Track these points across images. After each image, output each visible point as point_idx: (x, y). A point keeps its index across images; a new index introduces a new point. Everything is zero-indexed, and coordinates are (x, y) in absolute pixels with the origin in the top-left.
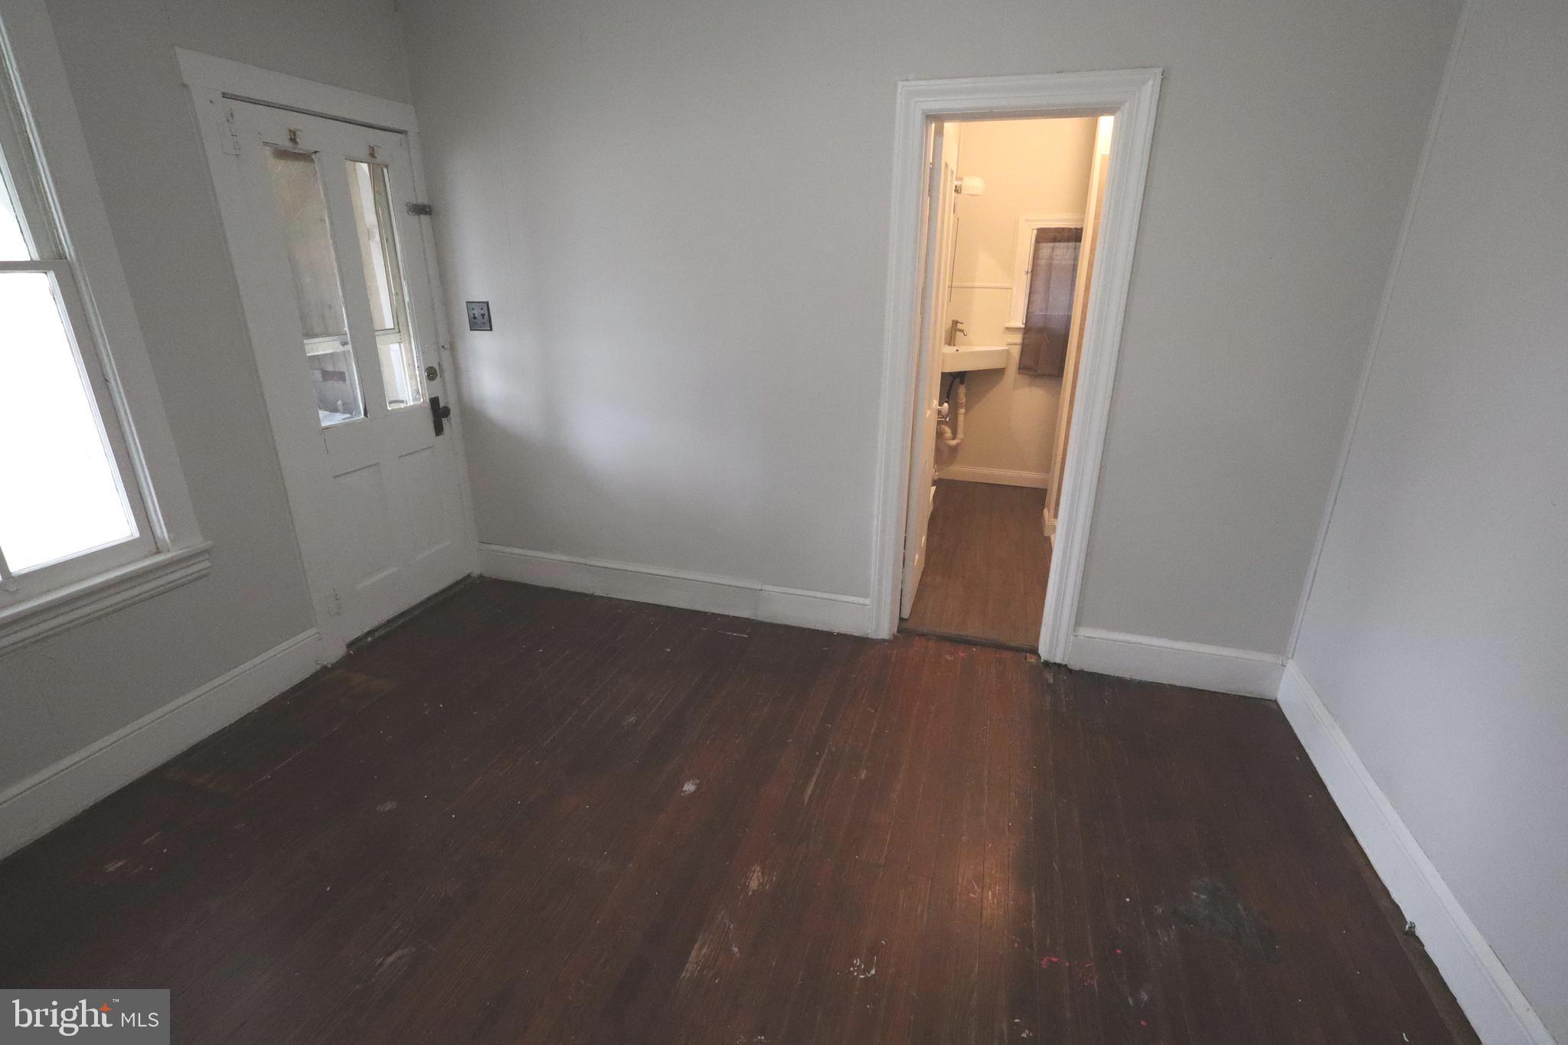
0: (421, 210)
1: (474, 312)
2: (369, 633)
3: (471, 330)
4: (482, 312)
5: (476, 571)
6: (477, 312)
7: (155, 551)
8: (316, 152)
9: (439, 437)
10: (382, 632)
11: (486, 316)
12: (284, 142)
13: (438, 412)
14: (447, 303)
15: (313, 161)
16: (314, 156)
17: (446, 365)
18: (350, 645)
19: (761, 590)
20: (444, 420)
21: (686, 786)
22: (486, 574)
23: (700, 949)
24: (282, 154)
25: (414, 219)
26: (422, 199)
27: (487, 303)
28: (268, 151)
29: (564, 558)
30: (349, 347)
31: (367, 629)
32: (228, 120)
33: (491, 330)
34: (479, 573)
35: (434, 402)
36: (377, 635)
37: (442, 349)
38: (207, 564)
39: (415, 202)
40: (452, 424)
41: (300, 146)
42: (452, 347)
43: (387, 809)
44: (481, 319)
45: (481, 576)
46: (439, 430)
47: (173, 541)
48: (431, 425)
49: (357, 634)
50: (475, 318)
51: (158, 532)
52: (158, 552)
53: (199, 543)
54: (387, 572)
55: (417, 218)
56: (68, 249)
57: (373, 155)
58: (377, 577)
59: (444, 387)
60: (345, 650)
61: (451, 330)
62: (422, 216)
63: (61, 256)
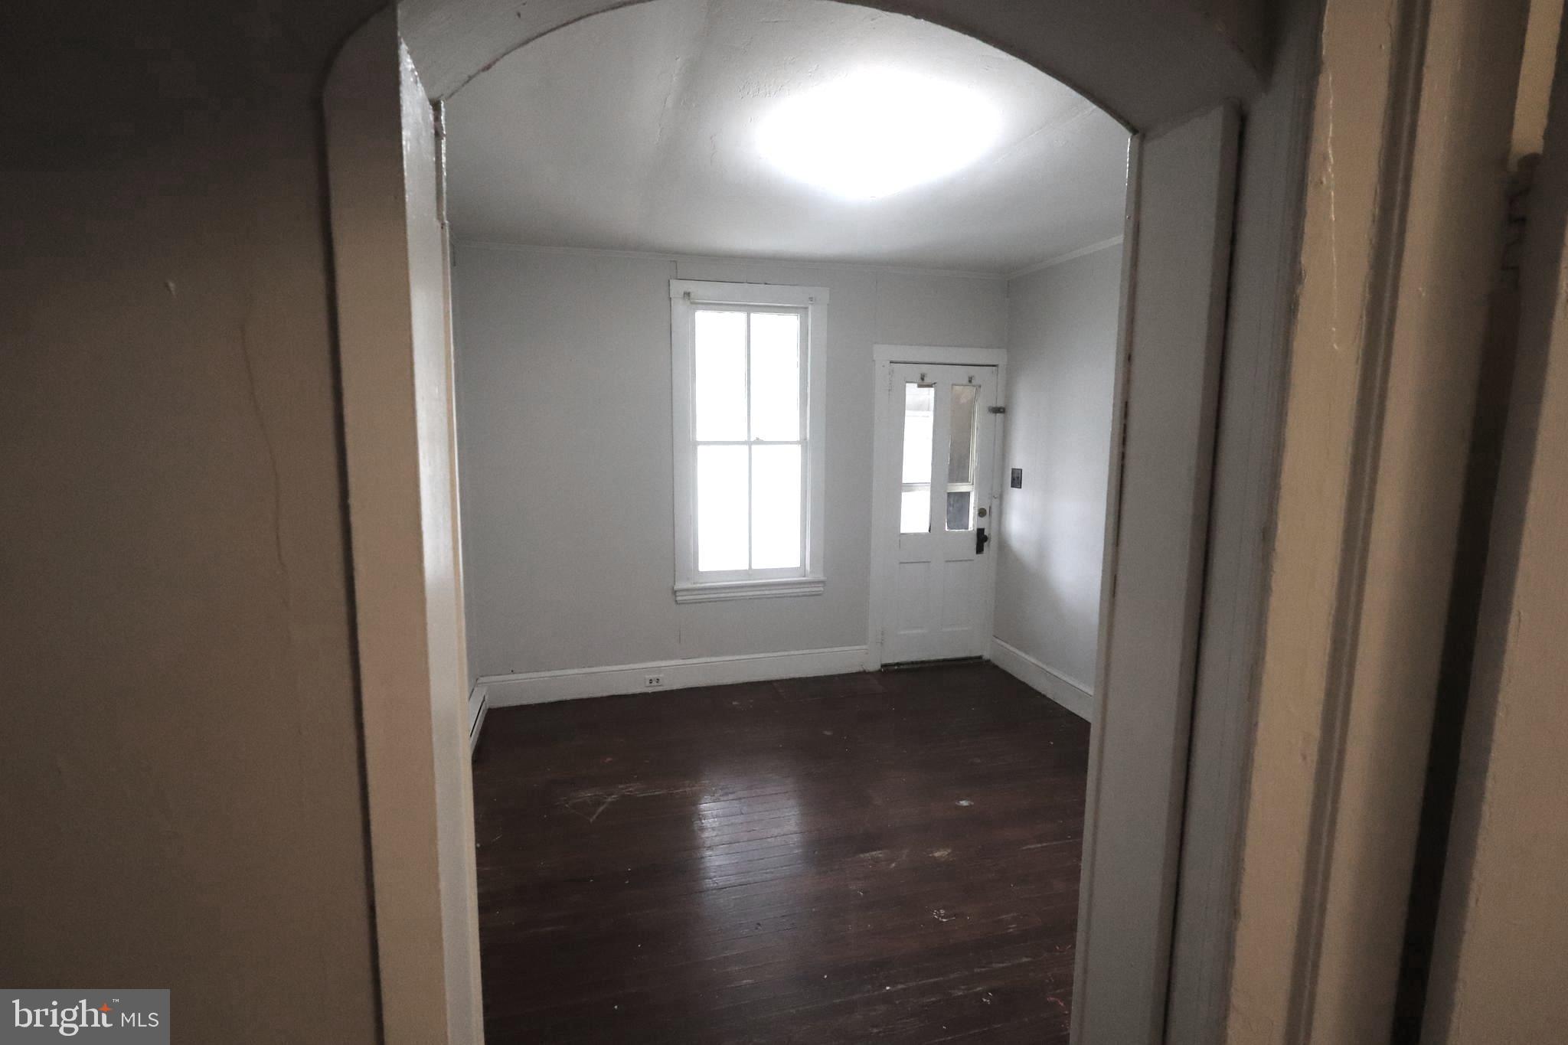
0: (997, 410)
2: (898, 664)
3: (1012, 486)
4: (1018, 476)
5: (987, 655)
6: (1015, 475)
7: (803, 574)
8: (935, 383)
9: (979, 555)
10: (905, 667)
11: (1019, 479)
12: (917, 380)
13: (981, 538)
14: (1003, 469)
16: (933, 386)
17: (994, 509)
18: (883, 666)
20: (985, 544)
21: (963, 801)
23: (881, 853)
25: (992, 416)
26: (1000, 404)
27: (1021, 470)
29: (1033, 660)
31: (896, 661)
33: (1021, 488)
34: (988, 658)
35: (980, 532)
36: (902, 667)
37: (993, 497)
38: (822, 589)
39: (994, 406)
40: (990, 548)
41: (925, 381)
42: (1001, 497)
44: (1017, 481)
45: (988, 661)
46: (980, 549)
47: (810, 572)
48: (975, 546)
49: (890, 661)
50: (1014, 479)
51: (807, 567)
52: (804, 576)
53: (821, 577)
54: (920, 631)
55: (994, 415)
56: (808, 436)
57: (970, 381)
58: (915, 631)
59: (990, 523)
60: (880, 667)
61: (1002, 486)
62: (998, 414)
63: (806, 439)
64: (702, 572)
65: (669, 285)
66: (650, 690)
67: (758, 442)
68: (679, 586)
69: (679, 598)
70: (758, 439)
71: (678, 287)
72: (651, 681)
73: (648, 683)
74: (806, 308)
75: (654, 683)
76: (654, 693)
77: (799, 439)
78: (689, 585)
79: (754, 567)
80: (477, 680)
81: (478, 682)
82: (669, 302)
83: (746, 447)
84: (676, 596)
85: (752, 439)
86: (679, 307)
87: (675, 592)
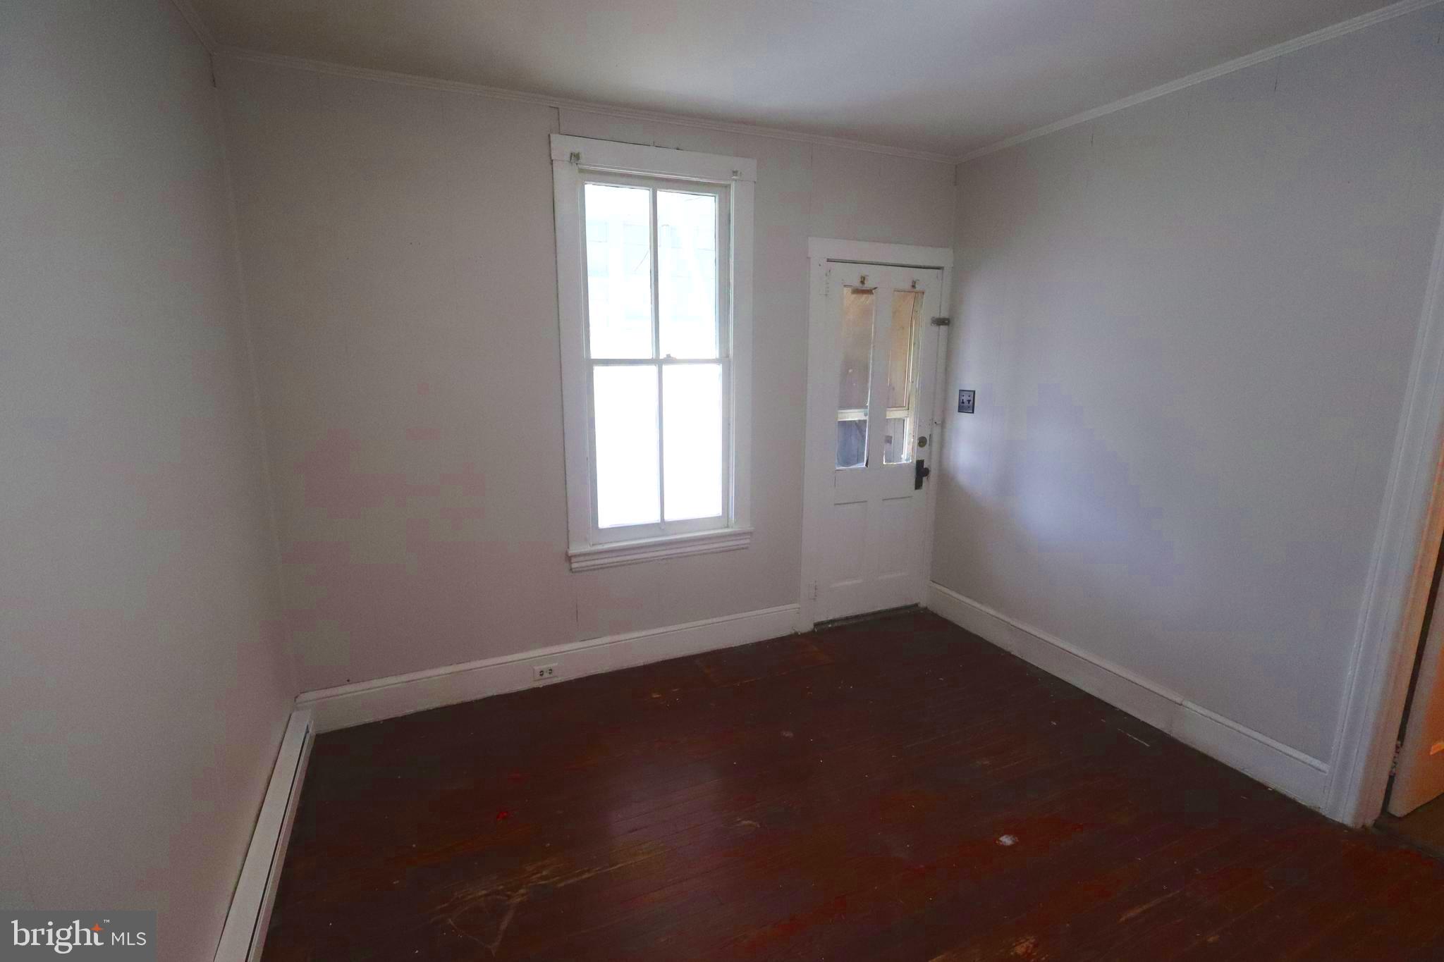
0: (941, 322)
1: (963, 398)
3: (959, 411)
4: (969, 398)
5: (923, 604)
6: (965, 398)
7: (726, 525)
8: (875, 288)
9: (917, 490)
10: (840, 624)
11: (971, 403)
12: (857, 284)
13: (921, 471)
14: (946, 390)
15: (873, 294)
16: (873, 291)
17: (936, 438)
18: (816, 625)
19: (1181, 705)
20: (924, 479)
21: (1004, 837)
22: (930, 608)
24: (857, 291)
25: (935, 328)
26: (944, 314)
27: (974, 392)
28: (847, 291)
29: (992, 612)
30: (867, 418)
31: (831, 618)
32: (826, 275)
33: (973, 413)
34: (925, 605)
35: (920, 464)
36: (836, 624)
37: (935, 425)
38: (748, 541)
39: (939, 317)
40: (930, 483)
41: (865, 285)
42: (945, 424)
43: (787, 735)
44: (967, 405)
45: (926, 609)
46: (918, 485)
47: (735, 522)
48: (913, 481)
49: (823, 619)
50: (963, 403)
51: (730, 516)
52: (728, 528)
53: (747, 527)
54: (855, 582)
55: (937, 327)
56: (731, 352)
57: (914, 286)
58: (847, 583)
59: (930, 453)
60: (812, 626)
61: (945, 411)
62: (941, 326)
63: (728, 356)
64: (603, 529)
65: (550, 142)
66: (540, 684)
67: (669, 360)
68: (573, 550)
69: (574, 565)
70: (668, 356)
71: (562, 145)
72: (542, 673)
73: (538, 676)
74: (727, 187)
75: (546, 675)
76: (544, 688)
77: (718, 356)
78: (588, 549)
79: (668, 518)
80: (297, 697)
81: (298, 700)
82: (550, 167)
83: (653, 369)
84: (571, 563)
85: (662, 356)
86: (563, 173)
87: (569, 558)
